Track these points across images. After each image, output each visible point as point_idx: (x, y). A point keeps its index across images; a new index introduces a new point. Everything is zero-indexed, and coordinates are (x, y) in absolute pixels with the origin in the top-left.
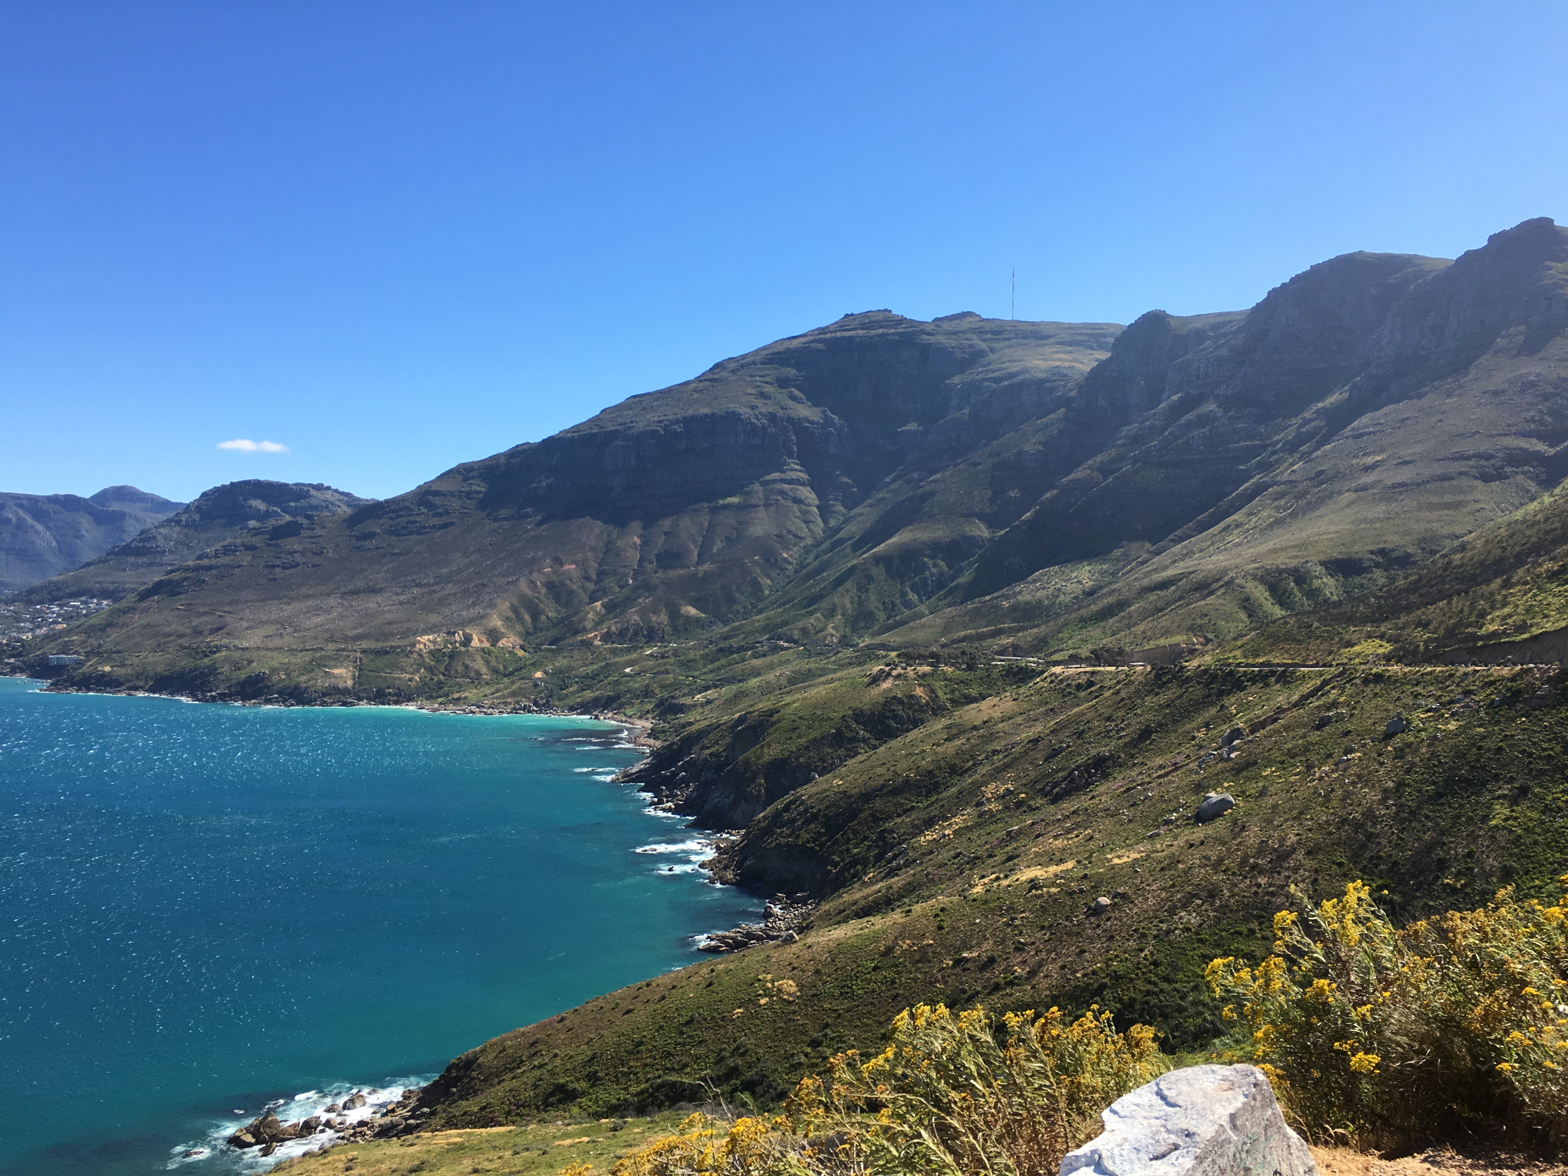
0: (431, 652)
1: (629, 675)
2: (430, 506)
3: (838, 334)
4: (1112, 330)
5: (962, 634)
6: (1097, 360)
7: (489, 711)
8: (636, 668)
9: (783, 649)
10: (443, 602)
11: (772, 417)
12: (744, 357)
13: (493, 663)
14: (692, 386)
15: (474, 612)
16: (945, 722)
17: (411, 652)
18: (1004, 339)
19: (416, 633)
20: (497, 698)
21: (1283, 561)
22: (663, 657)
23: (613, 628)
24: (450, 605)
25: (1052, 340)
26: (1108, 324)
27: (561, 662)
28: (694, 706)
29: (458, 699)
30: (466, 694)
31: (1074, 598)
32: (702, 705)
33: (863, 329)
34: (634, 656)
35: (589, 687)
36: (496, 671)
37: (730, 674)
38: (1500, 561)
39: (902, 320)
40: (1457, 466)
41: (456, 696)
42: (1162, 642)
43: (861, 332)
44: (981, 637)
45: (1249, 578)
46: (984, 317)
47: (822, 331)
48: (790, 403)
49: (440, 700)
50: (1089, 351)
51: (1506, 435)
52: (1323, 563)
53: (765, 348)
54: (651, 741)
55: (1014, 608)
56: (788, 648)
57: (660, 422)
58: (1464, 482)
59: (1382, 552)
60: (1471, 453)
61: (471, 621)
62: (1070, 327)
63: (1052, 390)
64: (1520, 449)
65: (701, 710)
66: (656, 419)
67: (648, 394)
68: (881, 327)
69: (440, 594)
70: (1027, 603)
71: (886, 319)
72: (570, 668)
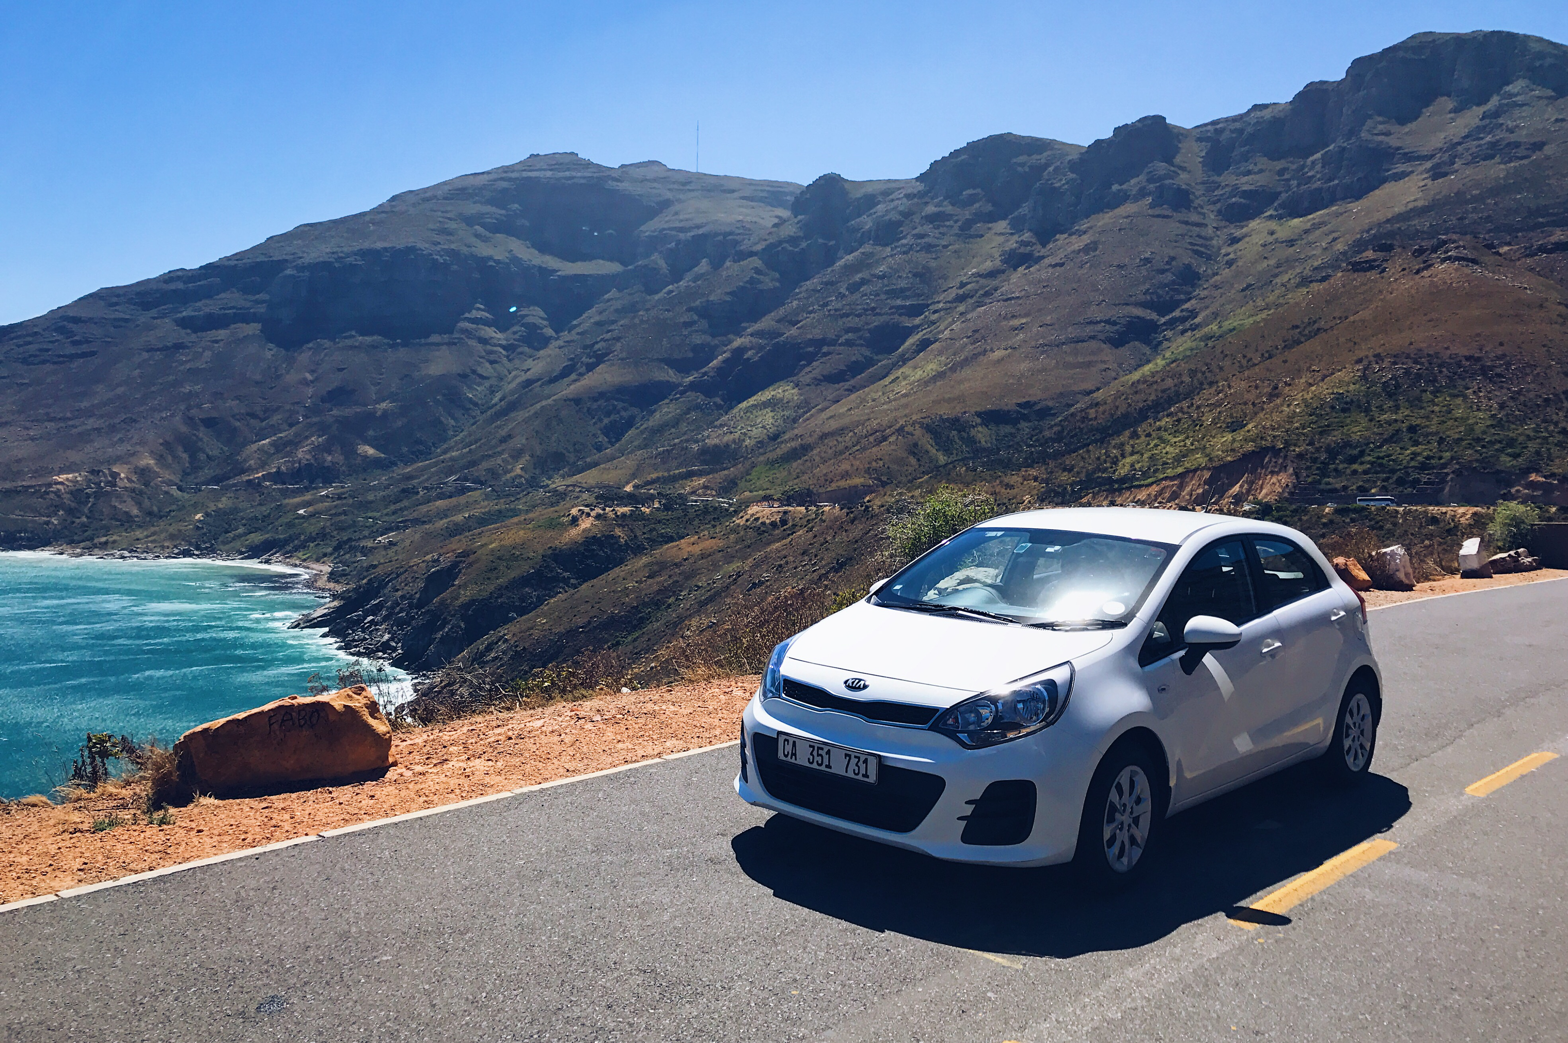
0: (71, 493)
1: (303, 517)
2: (69, 334)
3: (525, 174)
4: (791, 189)
5: (654, 476)
6: (777, 217)
7: (143, 556)
8: (311, 509)
9: (470, 489)
10: (84, 438)
11: (454, 254)
12: (425, 190)
13: (147, 503)
14: (367, 218)
15: (121, 449)
16: (644, 560)
17: (47, 493)
18: (690, 190)
19: (51, 472)
20: (152, 542)
21: (945, 411)
22: (340, 498)
23: (283, 468)
24: (92, 441)
25: (736, 195)
26: (788, 183)
27: (224, 503)
28: (375, 548)
29: (106, 543)
30: (115, 537)
31: (759, 442)
32: (385, 548)
33: (551, 170)
34: (308, 497)
35: (257, 530)
36: (150, 513)
37: (415, 515)
38: (1126, 416)
39: (588, 164)
40: (1089, 330)
41: (103, 539)
42: (843, 484)
43: (549, 174)
44: (674, 479)
45: (917, 426)
46: (670, 166)
47: (506, 169)
48: (473, 240)
49: (82, 545)
50: (770, 208)
51: (1127, 304)
52: (979, 414)
53: (445, 183)
54: (331, 585)
55: (704, 451)
56: (476, 489)
57: (333, 253)
58: (1093, 344)
59: (1027, 405)
60: (1098, 319)
61: (118, 459)
62: (751, 183)
63: (736, 243)
64: (1138, 317)
65: (384, 553)
66: (328, 250)
67: (320, 223)
68: (568, 169)
69: (80, 429)
70: (716, 446)
71: (571, 161)
72: (235, 510)
